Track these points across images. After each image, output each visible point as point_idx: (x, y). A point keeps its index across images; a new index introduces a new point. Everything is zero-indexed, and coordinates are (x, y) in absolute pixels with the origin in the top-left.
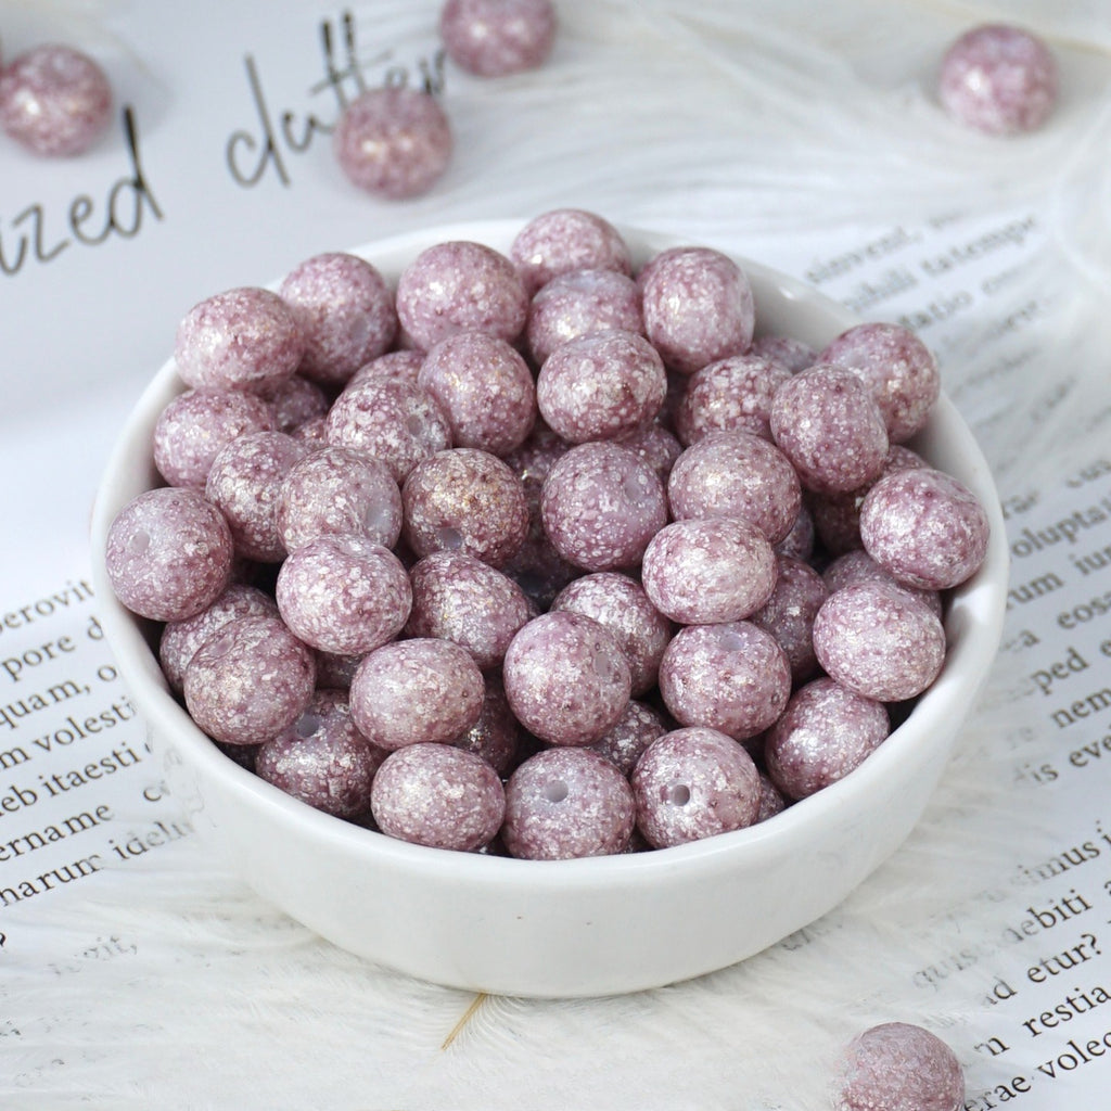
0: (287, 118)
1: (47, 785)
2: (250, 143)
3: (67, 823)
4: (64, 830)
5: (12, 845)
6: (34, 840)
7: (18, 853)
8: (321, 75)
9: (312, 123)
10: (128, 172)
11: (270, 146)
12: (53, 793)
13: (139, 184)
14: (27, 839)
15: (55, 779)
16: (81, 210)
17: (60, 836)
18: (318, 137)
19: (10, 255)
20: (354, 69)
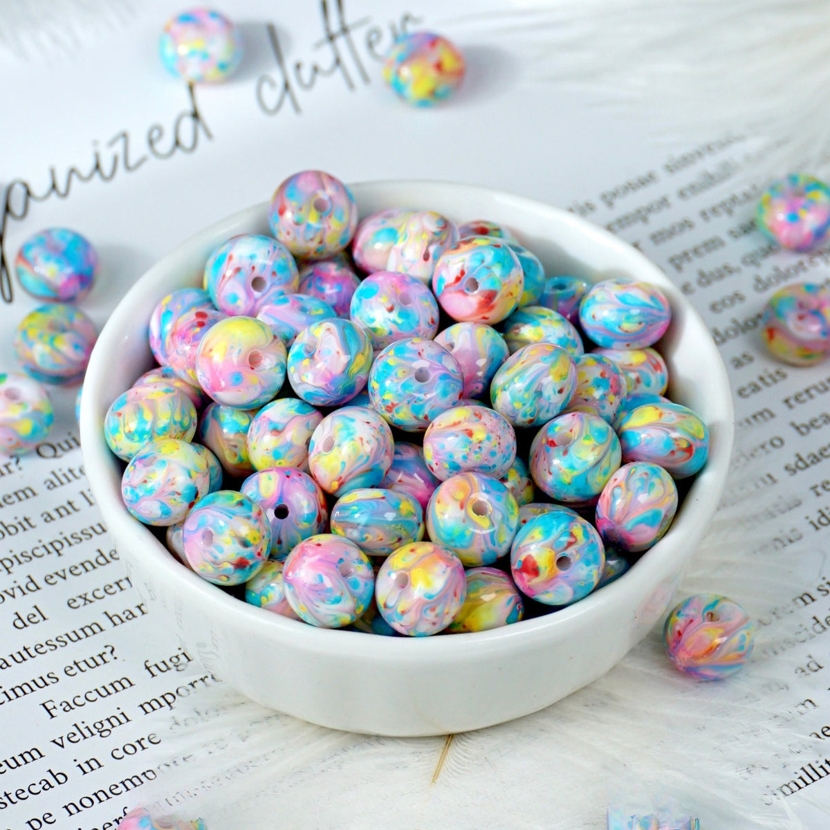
0: (298, 67)
2: (273, 84)
5: (117, 584)
7: (121, 589)
8: (321, 35)
10: (187, 107)
11: (287, 86)
13: (195, 115)
14: (127, 579)
16: (155, 134)
18: (320, 80)
19: (106, 167)
20: (345, 30)
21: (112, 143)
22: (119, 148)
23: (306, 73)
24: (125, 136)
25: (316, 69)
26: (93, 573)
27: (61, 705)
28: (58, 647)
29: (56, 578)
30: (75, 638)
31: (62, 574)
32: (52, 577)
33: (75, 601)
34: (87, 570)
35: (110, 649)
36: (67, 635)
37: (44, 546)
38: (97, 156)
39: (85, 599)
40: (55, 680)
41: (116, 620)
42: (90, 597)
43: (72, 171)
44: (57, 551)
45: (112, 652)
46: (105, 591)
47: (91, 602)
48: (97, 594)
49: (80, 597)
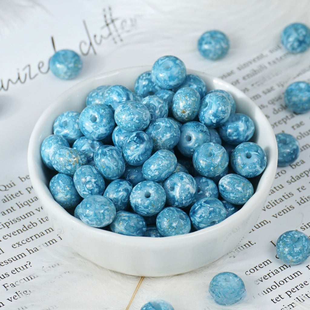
0: (95, 36)
1: (39, 221)
2: (85, 43)
3: (46, 231)
4: (45, 233)
5: (31, 238)
6: (37, 236)
7: (33, 240)
8: (104, 24)
11: (91, 44)
12: (41, 223)
14: (35, 236)
15: (42, 219)
16: (41, 65)
17: (44, 234)
18: (104, 41)
19: (22, 79)
20: (113, 21)
21: (24, 69)
22: (27, 70)
23: (98, 39)
24: (29, 66)
25: (102, 36)
26: (21, 234)
27: (10, 285)
28: (9, 263)
29: (7, 237)
30: (15, 259)
31: (9, 235)
32: (6, 236)
33: (15, 245)
34: (19, 233)
35: (29, 263)
36: (12, 258)
37: (2, 225)
38: (19, 74)
39: (19, 244)
40: (8, 276)
41: (31, 251)
42: (21, 243)
43: (9, 80)
44: (7, 226)
45: (30, 264)
46: (26, 241)
47: (21, 245)
48: (23, 242)
49: (17, 243)
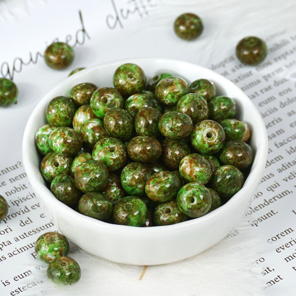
0: (122, 11)
2: (112, 17)
9: (128, 11)
10: (80, 27)
11: (118, 18)
13: (84, 31)
16: (69, 38)
18: (130, 15)
23: (125, 13)
24: (57, 39)
28: (37, 232)
29: (36, 207)
30: (43, 228)
31: (38, 205)
33: (43, 215)
36: (40, 227)
37: (31, 195)
43: (38, 53)
